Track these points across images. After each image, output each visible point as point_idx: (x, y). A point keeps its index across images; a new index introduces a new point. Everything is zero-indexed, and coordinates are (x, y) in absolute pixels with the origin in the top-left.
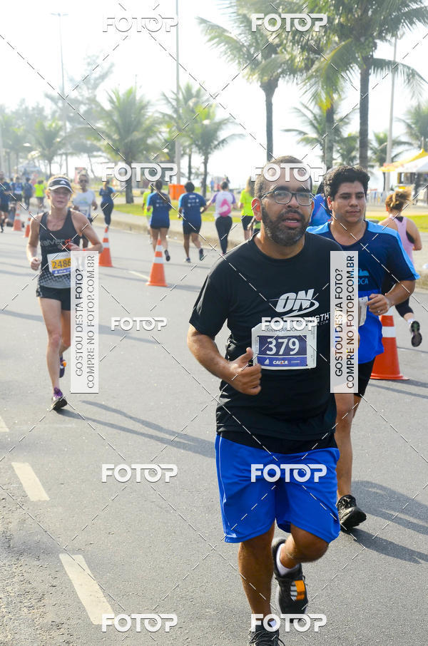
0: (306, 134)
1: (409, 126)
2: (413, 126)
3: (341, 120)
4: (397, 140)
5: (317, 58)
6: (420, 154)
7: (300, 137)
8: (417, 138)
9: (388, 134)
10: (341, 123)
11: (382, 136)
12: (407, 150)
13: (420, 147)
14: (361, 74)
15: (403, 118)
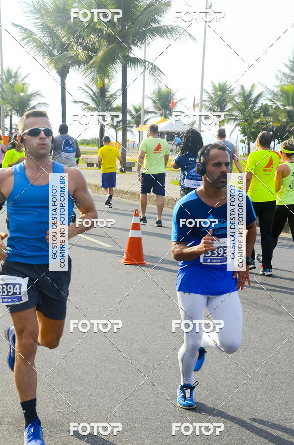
0: (89, 105)
1: (154, 102)
2: (157, 102)
3: (111, 96)
4: (147, 110)
5: (94, 55)
6: (162, 120)
7: (84, 106)
8: (160, 110)
9: (141, 106)
10: (111, 99)
11: (137, 107)
12: (153, 117)
13: (161, 115)
14: (122, 66)
15: (151, 96)
